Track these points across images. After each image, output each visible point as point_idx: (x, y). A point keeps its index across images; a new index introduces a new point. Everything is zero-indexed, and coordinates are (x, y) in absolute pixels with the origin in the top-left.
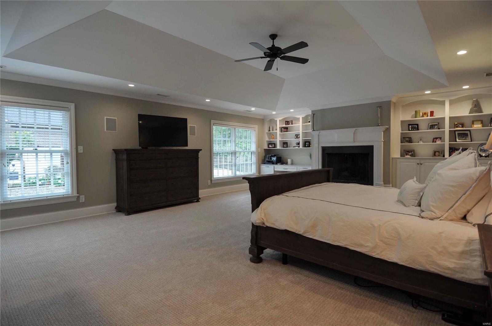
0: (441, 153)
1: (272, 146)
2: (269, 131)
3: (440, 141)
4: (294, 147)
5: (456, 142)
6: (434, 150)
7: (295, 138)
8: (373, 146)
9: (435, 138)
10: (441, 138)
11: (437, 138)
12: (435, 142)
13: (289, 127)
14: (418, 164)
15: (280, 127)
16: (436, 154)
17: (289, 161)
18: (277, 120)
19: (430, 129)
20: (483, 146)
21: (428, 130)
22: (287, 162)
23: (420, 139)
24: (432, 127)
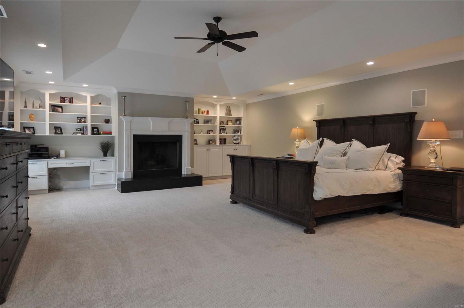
0: (213, 141)
1: (30, 131)
2: (26, 107)
3: (213, 133)
4: (73, 134)
5: (221, 134)
6: (208, 140)
7: (77, 122)
8: (182, 135)
9: (209, 131)
10: (213, 131)
11: (210, 131)
12: (210, 134)
13: (65, 105)
14: (208, 150)
15: (50, 104)
16: (210, 143)
17: (62, 153)
18: (44, 94)
19: (206, 123)
20: (235, 137)
21: (204, 124)
22: (59, 154)
23: (200, 131)
24: (207, 122)
